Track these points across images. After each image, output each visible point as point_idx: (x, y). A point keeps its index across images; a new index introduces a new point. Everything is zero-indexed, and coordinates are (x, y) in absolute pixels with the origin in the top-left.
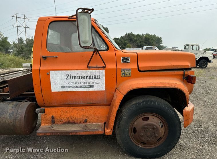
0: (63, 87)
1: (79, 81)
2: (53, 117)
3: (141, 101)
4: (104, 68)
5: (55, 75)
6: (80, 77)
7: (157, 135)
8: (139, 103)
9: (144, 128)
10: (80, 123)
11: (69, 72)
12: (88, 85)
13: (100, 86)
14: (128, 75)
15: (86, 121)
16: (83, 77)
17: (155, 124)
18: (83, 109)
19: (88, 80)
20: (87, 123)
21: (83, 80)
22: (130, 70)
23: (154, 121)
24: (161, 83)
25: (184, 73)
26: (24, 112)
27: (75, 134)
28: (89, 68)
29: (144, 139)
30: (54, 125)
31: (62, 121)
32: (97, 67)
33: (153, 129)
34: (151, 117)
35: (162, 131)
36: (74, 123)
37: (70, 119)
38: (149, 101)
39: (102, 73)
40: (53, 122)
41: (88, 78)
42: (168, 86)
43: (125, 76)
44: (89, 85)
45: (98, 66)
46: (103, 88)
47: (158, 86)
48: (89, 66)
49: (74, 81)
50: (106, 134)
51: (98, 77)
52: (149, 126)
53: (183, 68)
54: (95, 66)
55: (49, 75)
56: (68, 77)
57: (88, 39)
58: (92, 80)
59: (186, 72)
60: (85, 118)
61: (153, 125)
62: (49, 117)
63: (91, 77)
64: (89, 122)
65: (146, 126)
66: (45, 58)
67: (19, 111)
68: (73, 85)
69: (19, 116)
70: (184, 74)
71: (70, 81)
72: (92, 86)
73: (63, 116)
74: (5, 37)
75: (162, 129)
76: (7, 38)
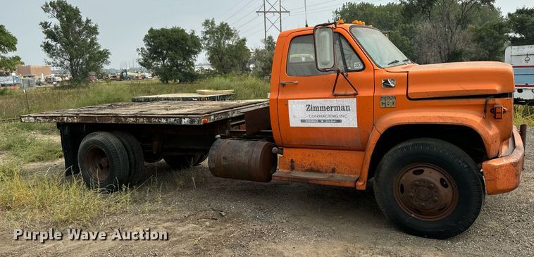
0: (303, 121)
1: (322, 113)
2: (292, 161)
3: (411, 144)
4: (355, 95)
5: (294, 106)
6: (323, 109)
7: (436, 198)
8: (407, 147)
9: (415, 185)
10: (326, 172)
11: (310, 102)
12: (333, 118)
13: (350, 120)
14: (391, 105)
15: (333, 171)
16: (328, 109)
17: (433, 180)
18: (331, 154)
19: (334, 113)
20: (336, 174)
21: (327, 112)
22: (395, 97)
23: (432, 176)
24: (438, 117)
25: (486, 102)
26: (261, 151)
27: (315, 182)
28: (336, 96)
29: (415, 203)
30: (294, 172)
31: (304, 167)
32: (345, 95)
33: (430, 188)
34: (427, 171)
35: (446, 194)
36: (318, 171)
37: (313, 166)
38: (422, 144)
39: (352, 103)
40: (293, 168)
41: (333, 109)
42: (450, 121)
43: (386, 107)
44: (335, 118)
45: (348, 93)
46: (354, 124)
47: (433, 121)
48: (335, 92)
49: (316, 113)
50: (358, 188)
51: (348, 108)
52: (422, 184)
53: (485, 93)
54: (343, 93)
55: (287, 105)
56: (309, 108)
57: (328, 59)
58: (339, 113)
59: (491, 101)
60: (333, 166)
61: (429, 182)
62: (288, 160)
63: (337, 108)
64: (338, 173)
65: (417, 183)
66: (284, 85)
67: (255, 150)
68: (314, 118)
69: (254, 156)
70: (486, 105)
71: (311, 113)
72: (339, 121)
73: (305, 161)
74: (241, 38)
75: (446, 190)
76: (244, 40)
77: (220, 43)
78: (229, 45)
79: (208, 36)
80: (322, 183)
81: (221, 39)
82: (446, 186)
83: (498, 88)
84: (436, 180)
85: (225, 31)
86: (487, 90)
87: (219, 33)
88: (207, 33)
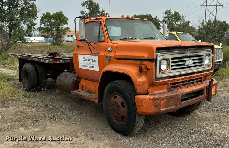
0: (83, 66)
1: (88, 62)
4: (98, 54)
6: (88, 60)
10: (93, 93)
11: (84, 56)
14: (109, 61)
15: (95, 93)
17: (118, 102)
20: (95, 95)
22: (110, 57)
23: (119, 100)
31: (86, 90)
32: (95, 54)
34: (118, 97)
35: (123, 110)
36: (90, 92)
39: (97, 58)
40: (82, 89)
41: (91, 61)
43: (107, 62)
46: (98, 69)
50: (96, 103)
51: (96, 61)
52: (115, 104)
53: (140, 58)
55: (78, 57)
56: (84, 59)
57: (83, 35)
62: (81, 85)
63: (93, 61)
66: (78, 47)
68: (86, 65)
70: (140, 64)
71: (85, 62)
72: (93, 67)
73: (87, 86)
74: (187, 21)
75: (123, 108)
76: (189, 22)
77: (172, 24)
78: (178, 25)
79: (166, 19)
80: (85, 98)
81: (173, 21)
82: (124, 106)
83: (145, 55)
84: (120, 103)
85: (177, 17)
86: (141, 56)
87: (173, 18)
88: (166, 17)
